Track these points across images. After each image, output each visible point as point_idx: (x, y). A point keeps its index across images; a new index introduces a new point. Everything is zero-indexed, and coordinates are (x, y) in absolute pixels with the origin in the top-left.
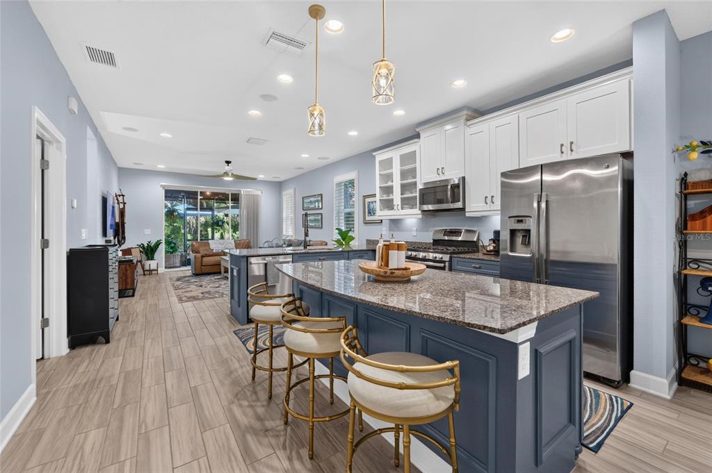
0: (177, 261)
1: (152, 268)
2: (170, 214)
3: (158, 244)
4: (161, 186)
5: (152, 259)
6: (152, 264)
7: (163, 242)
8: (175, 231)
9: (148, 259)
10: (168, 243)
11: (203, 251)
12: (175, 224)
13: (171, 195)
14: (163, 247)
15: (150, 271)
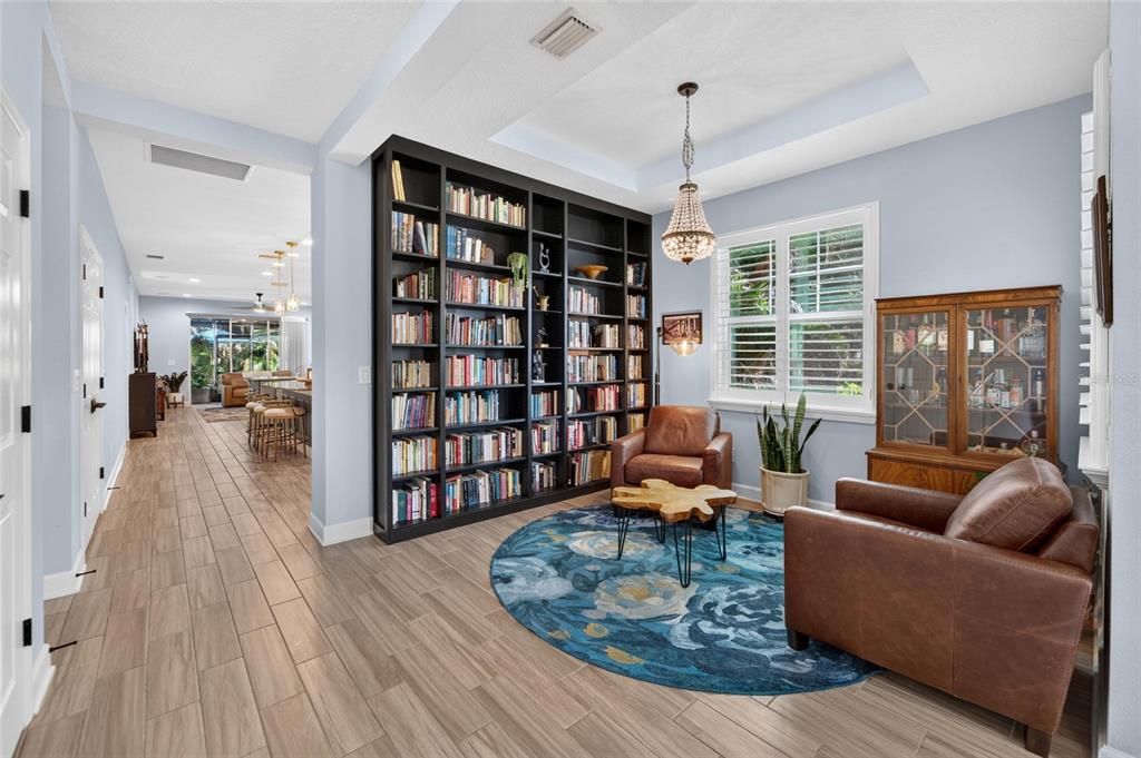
0: (206, 397)
1: (177, 401)
2: (198, 343)
3: (183, 376)
4: (187, 314)
5: (177, 391)
6: (178, 397)
7: (189, 373)
8: (203, 362)
9: (173, 391)
10: (195, 376)
11: (235, 383)
12: (203, 354)
13: (197, 322)
14: (189, 379)
15: (175, 404)
